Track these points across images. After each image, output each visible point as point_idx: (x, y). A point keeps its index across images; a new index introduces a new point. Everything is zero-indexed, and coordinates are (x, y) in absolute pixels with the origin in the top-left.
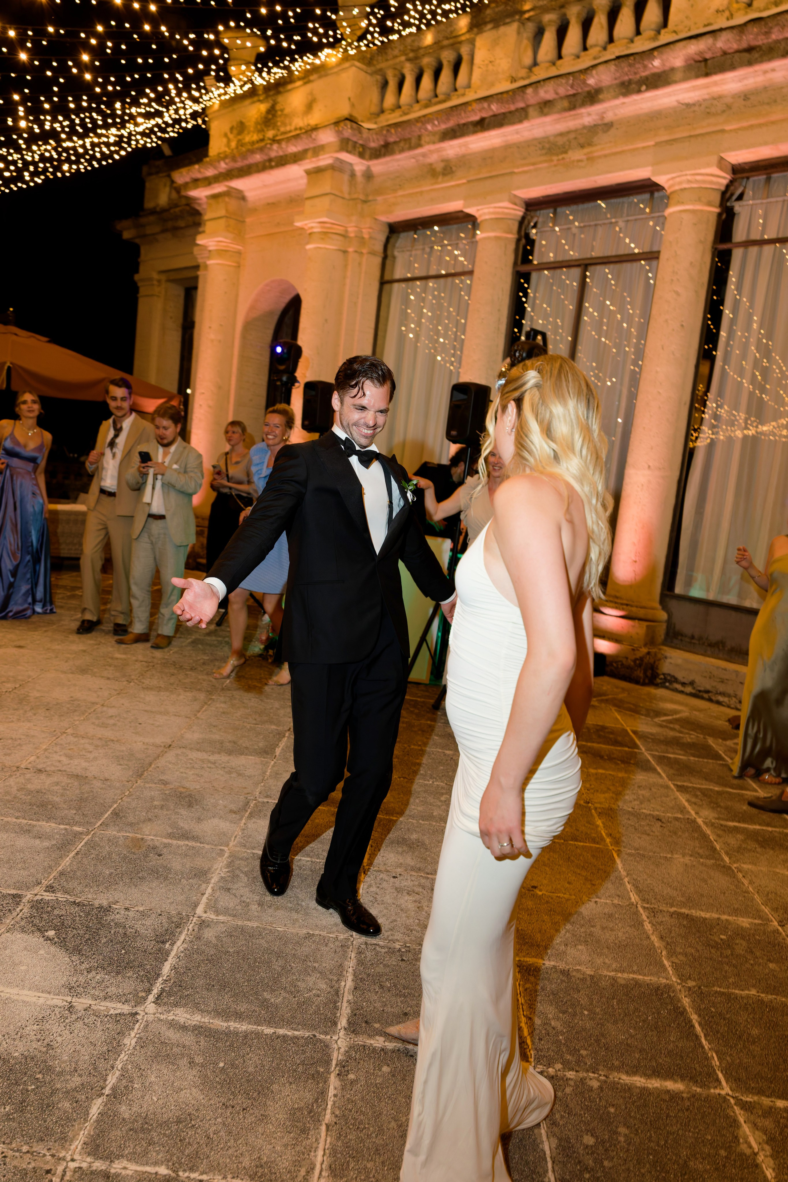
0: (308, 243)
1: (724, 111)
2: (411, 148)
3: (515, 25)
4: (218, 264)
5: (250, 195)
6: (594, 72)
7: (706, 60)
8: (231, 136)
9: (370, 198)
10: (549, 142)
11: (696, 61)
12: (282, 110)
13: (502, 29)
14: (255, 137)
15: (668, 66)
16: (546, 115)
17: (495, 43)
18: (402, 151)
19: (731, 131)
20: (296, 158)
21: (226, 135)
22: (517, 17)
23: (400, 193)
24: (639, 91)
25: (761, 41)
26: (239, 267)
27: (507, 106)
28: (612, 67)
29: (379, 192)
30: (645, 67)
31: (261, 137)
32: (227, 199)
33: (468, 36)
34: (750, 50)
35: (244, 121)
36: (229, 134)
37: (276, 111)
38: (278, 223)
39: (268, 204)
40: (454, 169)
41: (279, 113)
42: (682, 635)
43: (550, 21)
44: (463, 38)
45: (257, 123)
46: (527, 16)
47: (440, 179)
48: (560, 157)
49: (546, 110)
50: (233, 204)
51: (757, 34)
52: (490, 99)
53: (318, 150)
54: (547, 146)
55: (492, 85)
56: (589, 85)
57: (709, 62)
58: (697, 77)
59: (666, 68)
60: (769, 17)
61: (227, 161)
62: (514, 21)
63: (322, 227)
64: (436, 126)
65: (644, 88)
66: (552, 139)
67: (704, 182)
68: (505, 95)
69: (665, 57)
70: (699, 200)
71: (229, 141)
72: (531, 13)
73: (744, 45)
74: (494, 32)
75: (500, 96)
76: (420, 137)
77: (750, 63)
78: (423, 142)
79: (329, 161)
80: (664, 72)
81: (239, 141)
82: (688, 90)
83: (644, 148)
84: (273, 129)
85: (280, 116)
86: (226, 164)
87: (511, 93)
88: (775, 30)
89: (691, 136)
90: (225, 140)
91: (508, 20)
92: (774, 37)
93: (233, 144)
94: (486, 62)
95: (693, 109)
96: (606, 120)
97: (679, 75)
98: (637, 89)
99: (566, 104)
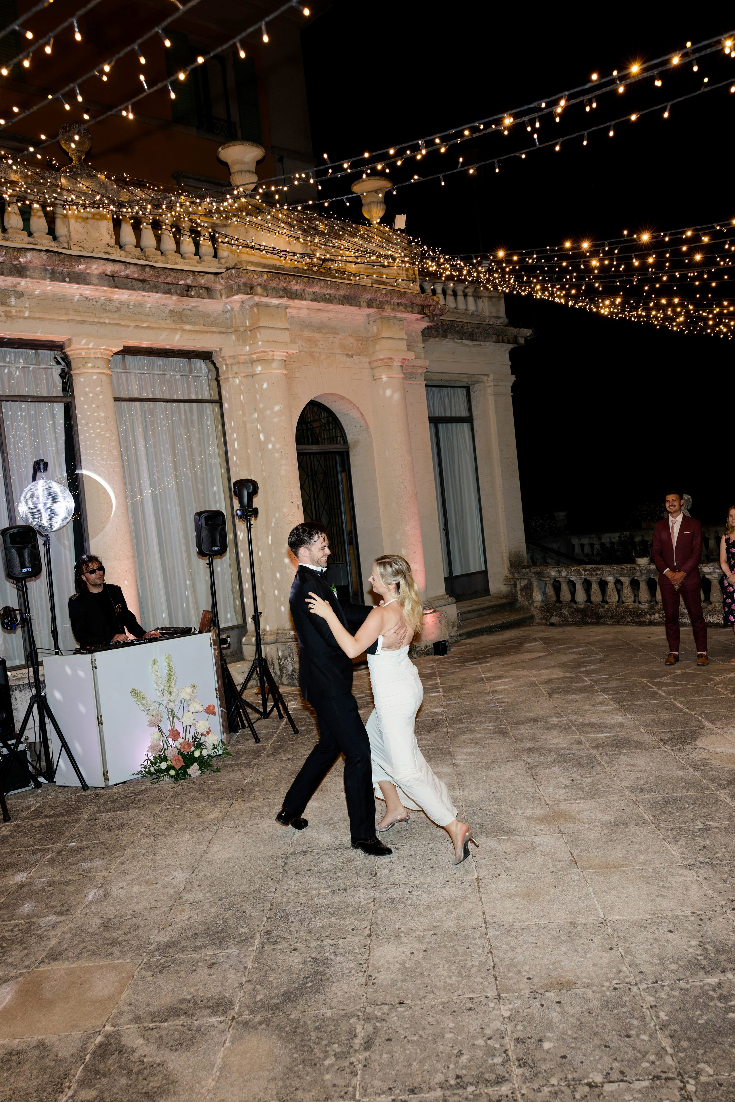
1: (116, 311)
6: (28, 253)
11: (106, 275)
15: (88, 271)
19: (124, 325)
24: (64, 281)
25: (152, 279)
28: (45, 256)
30: (72, 266)
34: (143, 281)
51: (152, 275)
56: (19, 261)
57: (116, 279)
59: (86, 272)
65: (67, 279)
69: (89, 265)
73: (141, 278)
77: (144, 290)
80: (82, 273)
82: (92, 290)
83: (59, 320)
88: (163, 277)
92: (159, 280)
95: (92, 303)
96: (17, 289)
97: (95, 281)
98: (61, 278)
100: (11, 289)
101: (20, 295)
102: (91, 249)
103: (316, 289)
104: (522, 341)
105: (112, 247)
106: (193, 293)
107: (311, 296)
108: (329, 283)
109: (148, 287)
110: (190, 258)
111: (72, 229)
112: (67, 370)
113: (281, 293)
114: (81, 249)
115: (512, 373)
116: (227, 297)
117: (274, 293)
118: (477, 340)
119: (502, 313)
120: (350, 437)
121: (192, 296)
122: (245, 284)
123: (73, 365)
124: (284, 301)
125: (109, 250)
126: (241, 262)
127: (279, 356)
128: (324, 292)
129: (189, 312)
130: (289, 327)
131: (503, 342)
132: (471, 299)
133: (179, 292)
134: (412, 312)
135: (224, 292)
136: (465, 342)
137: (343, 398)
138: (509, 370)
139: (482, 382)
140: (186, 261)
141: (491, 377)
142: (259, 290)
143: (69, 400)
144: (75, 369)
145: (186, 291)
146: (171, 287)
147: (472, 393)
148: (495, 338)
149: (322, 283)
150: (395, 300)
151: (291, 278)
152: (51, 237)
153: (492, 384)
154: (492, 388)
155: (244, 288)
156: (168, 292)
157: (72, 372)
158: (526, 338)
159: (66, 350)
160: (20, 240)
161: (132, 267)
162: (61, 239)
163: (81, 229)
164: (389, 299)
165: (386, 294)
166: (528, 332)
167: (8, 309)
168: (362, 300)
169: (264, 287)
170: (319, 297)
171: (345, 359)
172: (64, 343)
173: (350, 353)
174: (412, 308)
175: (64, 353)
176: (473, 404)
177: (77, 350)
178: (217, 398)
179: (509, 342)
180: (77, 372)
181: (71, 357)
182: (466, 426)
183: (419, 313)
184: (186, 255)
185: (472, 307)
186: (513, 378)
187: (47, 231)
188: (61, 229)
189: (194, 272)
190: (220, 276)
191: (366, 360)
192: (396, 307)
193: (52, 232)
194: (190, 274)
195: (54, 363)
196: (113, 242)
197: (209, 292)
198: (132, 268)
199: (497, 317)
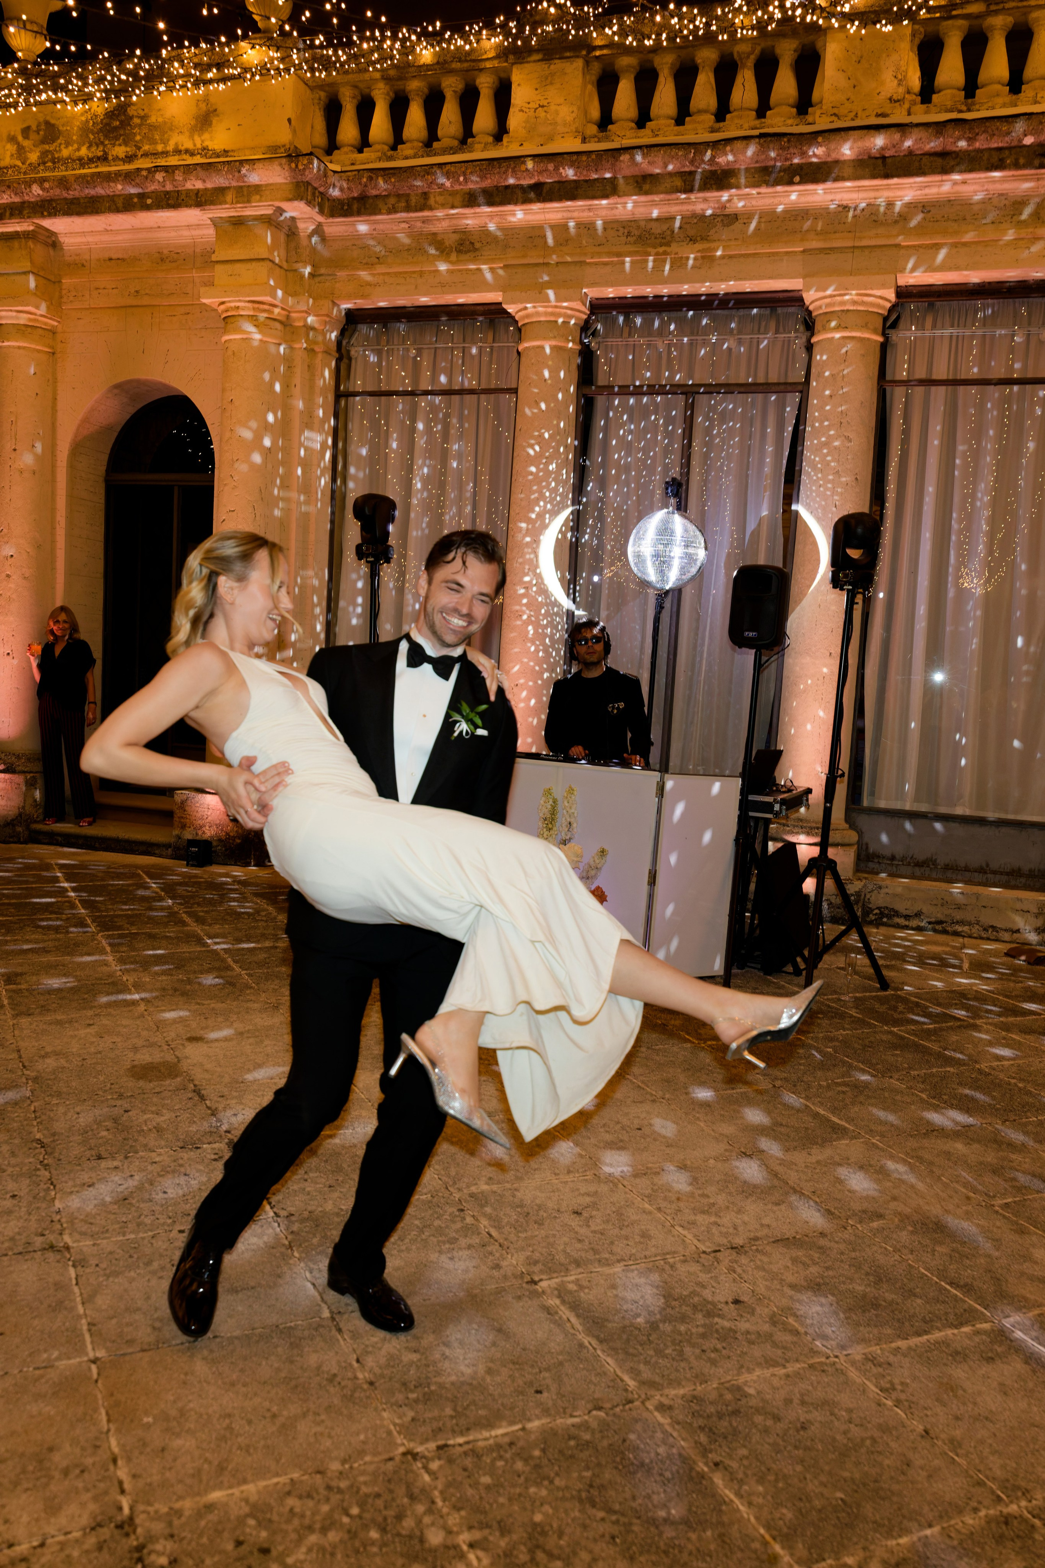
0: (225, 331)
1: (896, 222)
2: (408, 209)
3: (579, 63)
4: (19, 347)
5: (67, 242)
6: (728, 148)
7: (884, 158)
8: (26, 143)
9: (323, 271)
10: (638, 227)
11: (872, 158)
12: (144, 118)
13: (558, 65)
14: (84, 152)
15: (834, 156)
16: (647, 193)
17: (546, 81)
18: (393, 210)
19: (908, 246)
20: (200, 200)
21: (12, 139)
22: (584, 53)
23: (381, 269)
24: (791, 183)
25: (961, 147)
26: (53, 353)
27: (585, 173)
28: (755, 146)
29: (337, 262)
30: (804, 153)
31: (100, 154)
32: (31, 244)
33: (496, 63)
34: (943, 154)
35: (53, 121)
36: (20, 138)
37: (131, 118)
38: (137, 292)
39: (110, 259)
40: (477, 245)
41: (137, 121)
42: (879, 857)
43: (629, 66)
44: (488, 65)
45: (85, 130)
46: (598, 53)
47: (453, 257)
48: (661, 250)
49: (646, 187)
50: (40, 251)
52: (559, 159)
53: (247, 193)
54: (637, 233)
55: (551, 139)
56: (717, 163)
57: (889, 161)
58: (874, 177)
59: (829, 159)
60: (974, 120)
61: (47, 185)
62: (578, 57)
63: (254, 309)
64: (460, 184)
65: (797, 179)
66: (642, 224)
67: (872, 304)
68: (584, 158)
69: (833, 146)
70: (865, 326)
71: (21, 150)
72: (605, 52)
73: (938, 148)
74: (544, 65)
75: (575, 157)
76: (425, 195)
78: (432, 201)
79: (269, 211)
80: (825, 163)
81: (44, 153)
82: (850, 190)
83: (787, 253)
84: (126, 143)
85: (140, 126)
86: (43, 189)
87: (594, 156)
88: (982, 137)
89: (854, 247)
90: (11, 148)
91: (568, 54)
92: (978, 145)
93: (33, 157)
94: (533, 105)
96: (728, 211)
97: (848, 171)
98: (785, 178)
99: (678, 183)
100: (718, 212)
101: (729, 220)
102: (853, 114)
123: (818, 326)
144: (820, 333)
146: (1007, 152)
152: (795, 110)
156: (1000, 166)
159: (806, 303)
160: (741, 127)
161: (916, 130)
162: (813, 110)
167: (707, 246)
172: (801, 292)
187: (795, 101)
198: (916, 134)
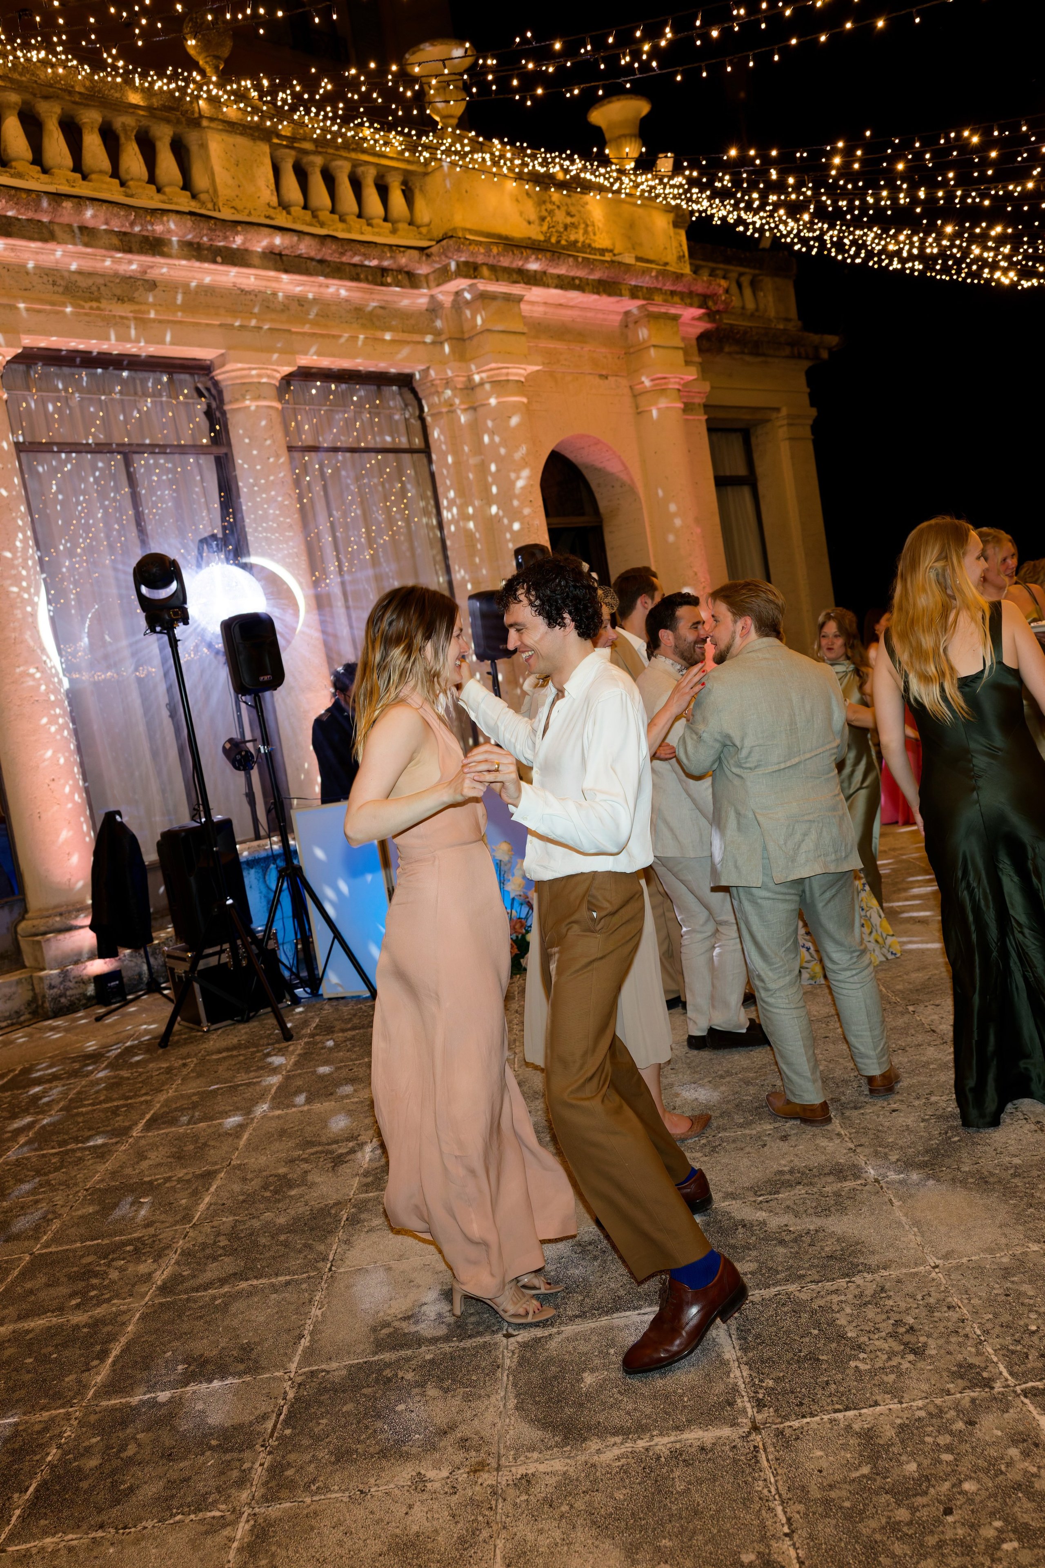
1: (279, 309)
6: (165, 218)
7: (280, 255)
11: (272, 253)
15: (249, 246)
24: (214, 262)
25: (335, 258)
27: (23, 211)
28: (189, 222)
30: (226, 238)
34: (321, 262)
48: (92, 304)
51: (334, 251)
56: (152, 230)
57: (284, 258)
59: (245, 248)
65: (219, 259)
69: (249, 237)
70: (274, 397)
75: (13, 192)
83: (207, 325)
87: (34, 196)
88: (349, 253)
92: (344, 259)
95: (249, 297)
96: (147, 277)
97: (256, 261)
98: (210, 256)
99: (115, 241)
100: (139, 276)
101: (152, 285)
102: (247, 211)
103: (562, 270)
104: (825, 355)
105: (274, 208)
106: (389, 280)
107: (555, 281)
108: (580, 260)
109: (328, 270)
110: (379, 226)
111: (218, 180)
112: (214, 405)
113: (515, 276)
114: (233, 211)
115: (812, 405)
116: (438, 285)
117: (506, 276)
118: (764, 355)
119: (793, 313)
120: (602, 505)
121: (389, 285)
122: (466, 263)
123: (227, 396)
124: (516, 290)
125: (271, 212)
126: (455, 229)
127: (516, 374)
128: (572, 274)
129: (381, 312)
130: (525, 330)
131: (799, 357)
132: (748, 292)
133: (370, 278)
134: (691, 305)
135: (431, 277)
136: (748, 358)
137: (598, 442)
138: (806, 400)
139: (768, 421)
140: (376, 230)
141: (784, 412)
142: (485, 271)
143: (223, 450)
144: (231, 402)
145: (379, 276)
146: (359, 270)
147: (754, 441)
148: (787, 351)
149: (571, 260)
150: (669, 287)
151: (529, 251)
152: (188, 193)
153: (785, 422)
154: (785, 429)
155: (465, 269)
156: (356, 278)
157: (227, 407)
158: (830, 350)
159: (214, 373)
160: (148, 198)
161: (307, 238)
162: (203, 197)
163: (230, 181)
164: (659, 286)
165: (657, 277)
166: (833, 340)
167: (137, 307)
168: (623, 287)
169: (493, 268)
170: (566, 282)
171: (597, 381)
172: (211, 361)
173: (604, 373)
174: (691, 298)
175: (212, 378)
176: (756, 456)
177: (233, 371)
178: (422, 446)
179: (807, 358)
180: (235, 406)
181: (223, 385)
182: (746, 492)
183: (700, 307)
184: (375, 222)
185: (750, 305)
186: (814, 412)
187: (181, 184)
188: (200, 181)
189: (391, 246)
190: (428, 251)
191: (624, 382)
192: (670, 298)
193: (187, 185)
194: (386, 249)
195: (195, 395)
196: (274, 200)
197: (411, 280)
198: (307, 241)
199: (787, 320)
